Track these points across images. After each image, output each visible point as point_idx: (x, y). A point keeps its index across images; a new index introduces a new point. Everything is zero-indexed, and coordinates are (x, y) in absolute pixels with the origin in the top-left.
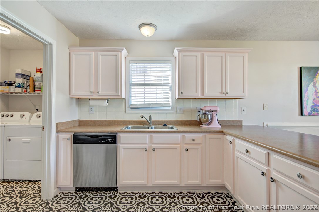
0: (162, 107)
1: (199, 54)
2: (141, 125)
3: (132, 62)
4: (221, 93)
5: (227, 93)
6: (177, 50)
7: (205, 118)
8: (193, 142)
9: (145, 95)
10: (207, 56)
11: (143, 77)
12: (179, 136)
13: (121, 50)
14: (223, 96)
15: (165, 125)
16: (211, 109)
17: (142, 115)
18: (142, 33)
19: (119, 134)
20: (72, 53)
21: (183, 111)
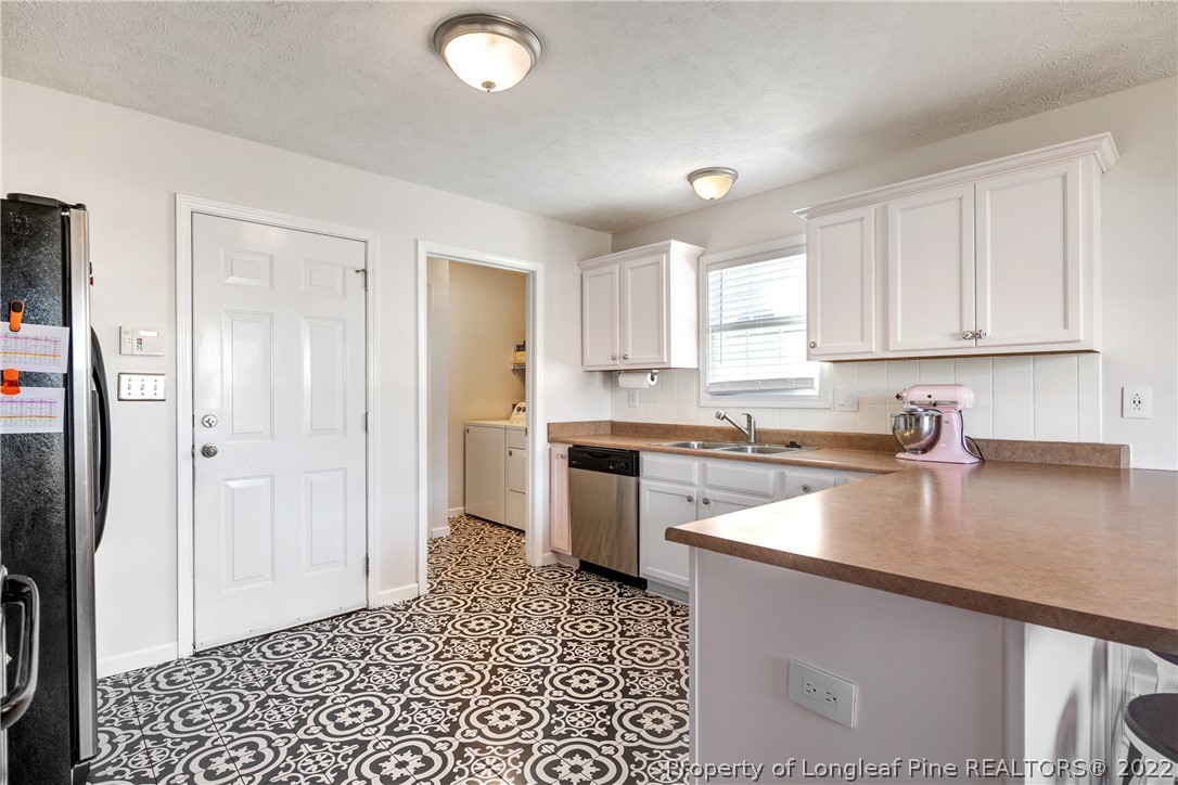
0: (792, 389)
1: (870, 212)
3: (712, 267)
10: (901, 210)
12: (770, 472)
13: (666, 249)
15: (793, 445)
16: (930, 396)
17: (720, 411)
18: (698, 193)
19: (641, 455)
20: (585, 274)
21: (858, 404)
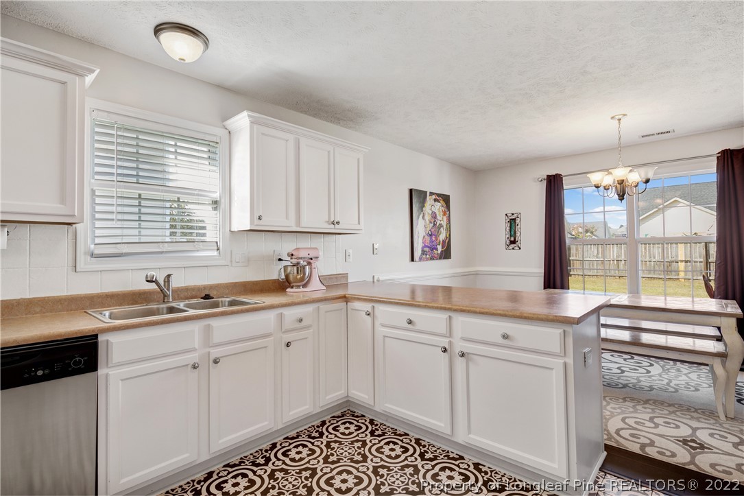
0: (198, 251)
1: (291, 137)
2: (132, 304)
4: (328, 222)
5: (338, 223)
6: (249, 116)
7: (298, 273)
8: (298, 325)
9: (143, 217)
10: (306, 145)
11: (134, 165)
12: (271, 315)
13: (82, 72)
14: (331, 229)
15: (207, 297)
16: (308, 254)
17: (150, 273)
19: (101, 338)
